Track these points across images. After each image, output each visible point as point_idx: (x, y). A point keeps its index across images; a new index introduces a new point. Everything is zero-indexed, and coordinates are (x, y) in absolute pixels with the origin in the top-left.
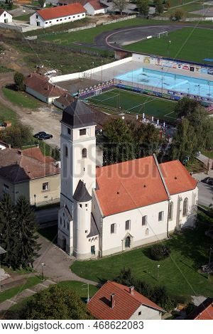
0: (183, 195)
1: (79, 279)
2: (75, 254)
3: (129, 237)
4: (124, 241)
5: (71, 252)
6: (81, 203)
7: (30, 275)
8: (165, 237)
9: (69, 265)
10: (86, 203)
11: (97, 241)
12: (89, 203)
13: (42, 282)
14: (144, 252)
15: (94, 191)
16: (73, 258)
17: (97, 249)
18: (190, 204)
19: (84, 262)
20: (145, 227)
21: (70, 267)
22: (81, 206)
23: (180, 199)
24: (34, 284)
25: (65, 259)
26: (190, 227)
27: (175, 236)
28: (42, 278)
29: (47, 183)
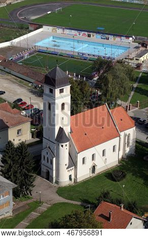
0: (127, 132)
1: (67, 201)
2: (57, 182)
3: (94, 166)
4: (91, 169)
5: (54, 181)
6: (62, 144)
7: (29, 201)
8: (117, 163)
9: (55, 191)
10: (66, 144)
11: (73, 171)
12: (68, 143)
13: (40, 206)
14: (106, 176)
15: (70, 134)
16: (56, 185)
17: (73, 177)
18: (131, 138)
19: (65, 188)
20: (104, 158)
21: (57, 192)
22: (62, 146)
23: (125, 135)
24: (35, 208)
25: (51, 187)
26: (131, 154)
27: (123, 162)
28: (39, 203)
29: (20, 130)
